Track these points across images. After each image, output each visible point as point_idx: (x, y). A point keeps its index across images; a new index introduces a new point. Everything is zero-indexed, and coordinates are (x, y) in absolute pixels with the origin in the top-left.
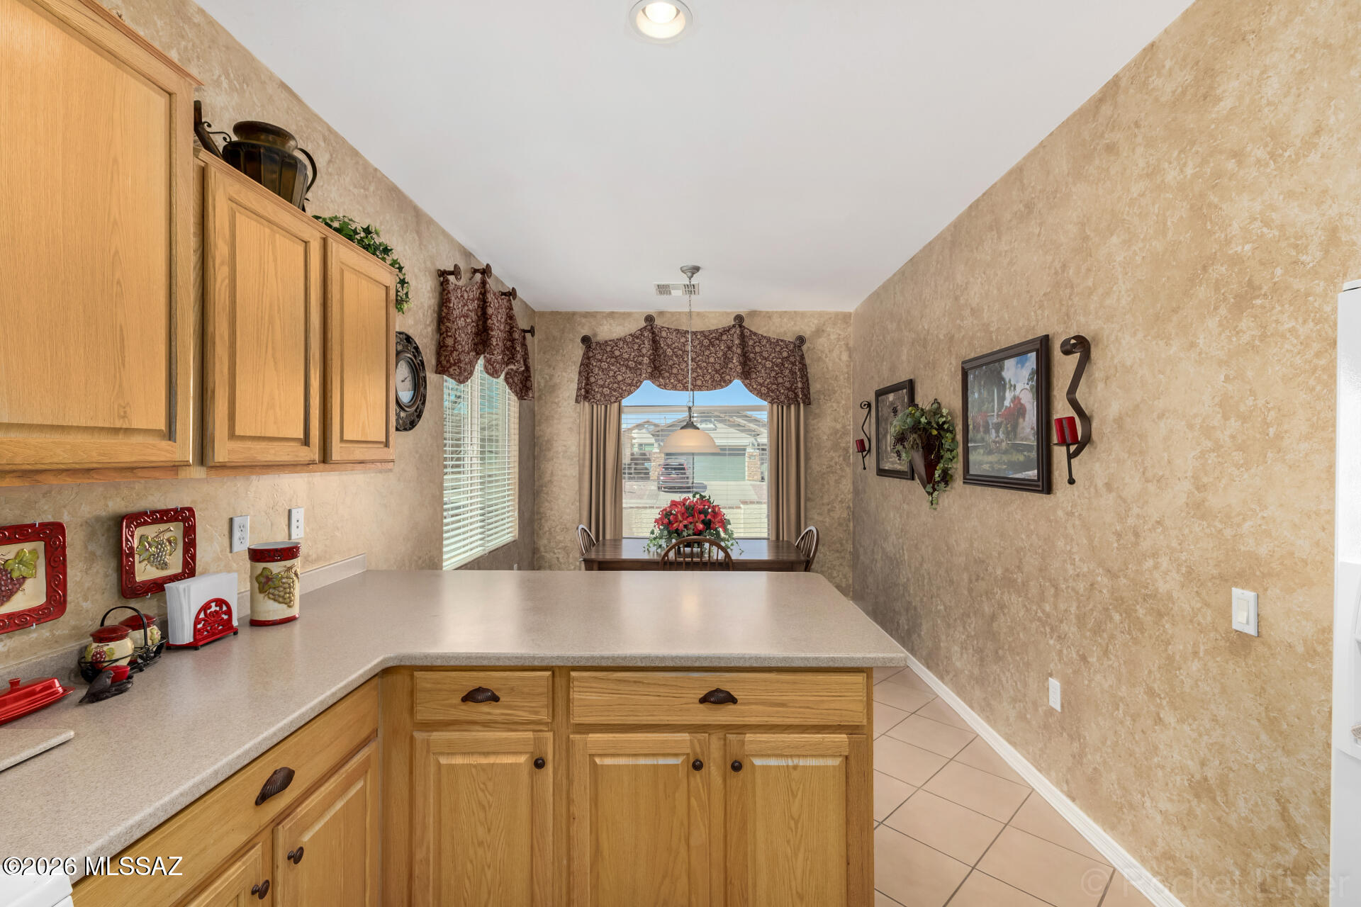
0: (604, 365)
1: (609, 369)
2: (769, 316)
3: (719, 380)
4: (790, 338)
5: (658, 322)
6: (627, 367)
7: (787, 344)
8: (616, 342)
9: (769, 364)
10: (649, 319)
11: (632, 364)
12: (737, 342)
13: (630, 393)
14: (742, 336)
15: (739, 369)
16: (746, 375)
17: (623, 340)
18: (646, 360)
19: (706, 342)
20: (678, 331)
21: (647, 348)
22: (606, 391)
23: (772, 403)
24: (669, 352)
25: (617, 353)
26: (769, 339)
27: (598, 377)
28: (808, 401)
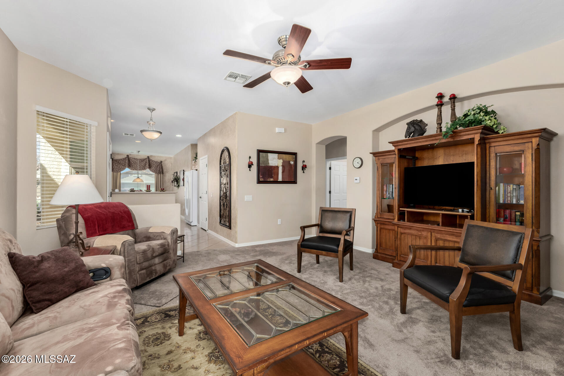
0: (117, 164)
1: (118, 165)
2: (155, 156)
3: (144, 169)
4: (159, 161)
5: (130, 156)
6: (122, 165)
7: (158, 162)
8: (119, 160)
9: (155, 166)
10: (128, 156)
11: (123, 164)
12: (148, 161)
13: (123, 170)
14: (149, 160)
15: (148, 167)
16: (150, 167)
17: (121, 159)
18: (127, 164)
19: (141, 161)
20: (134, 158)
21: (127, 161)
22: (117, 170)
23: (155, 173)
24: (132, 162)
25: (120, 162)
26: (155, 161)
27: (115, 167)
28: (163, 173)
